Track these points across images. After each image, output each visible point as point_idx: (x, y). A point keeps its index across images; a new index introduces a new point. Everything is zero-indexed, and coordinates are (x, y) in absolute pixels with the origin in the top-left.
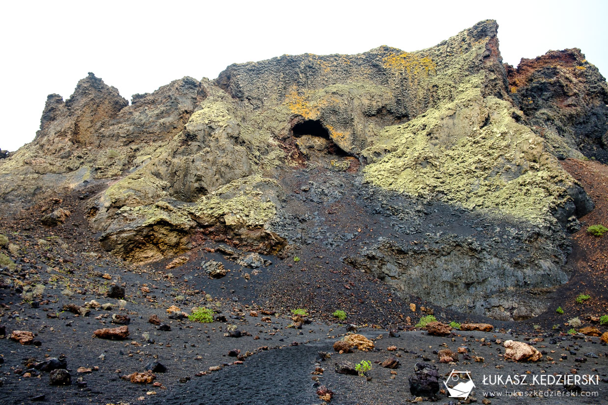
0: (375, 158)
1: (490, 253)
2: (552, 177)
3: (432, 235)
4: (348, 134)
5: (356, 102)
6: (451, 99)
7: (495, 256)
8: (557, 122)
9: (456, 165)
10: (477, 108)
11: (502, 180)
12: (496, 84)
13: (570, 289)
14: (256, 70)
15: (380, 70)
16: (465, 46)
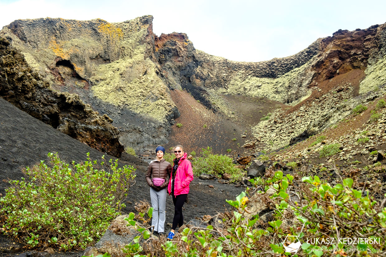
0: (96, 83)
1: (145, 133)
2: (168, 104)
3: (125, 124)
4: (83, 69)
5: (87, 52)
6: (131, 57)
7: (147, 134)
8: (173, 69)
9: (132, 92)
10: (142, 66)
11: (150, 102)
12: (150, 51)
13: (168, 146)
14: (33, 24)
15: (96, 32)
16: (138, 28)
